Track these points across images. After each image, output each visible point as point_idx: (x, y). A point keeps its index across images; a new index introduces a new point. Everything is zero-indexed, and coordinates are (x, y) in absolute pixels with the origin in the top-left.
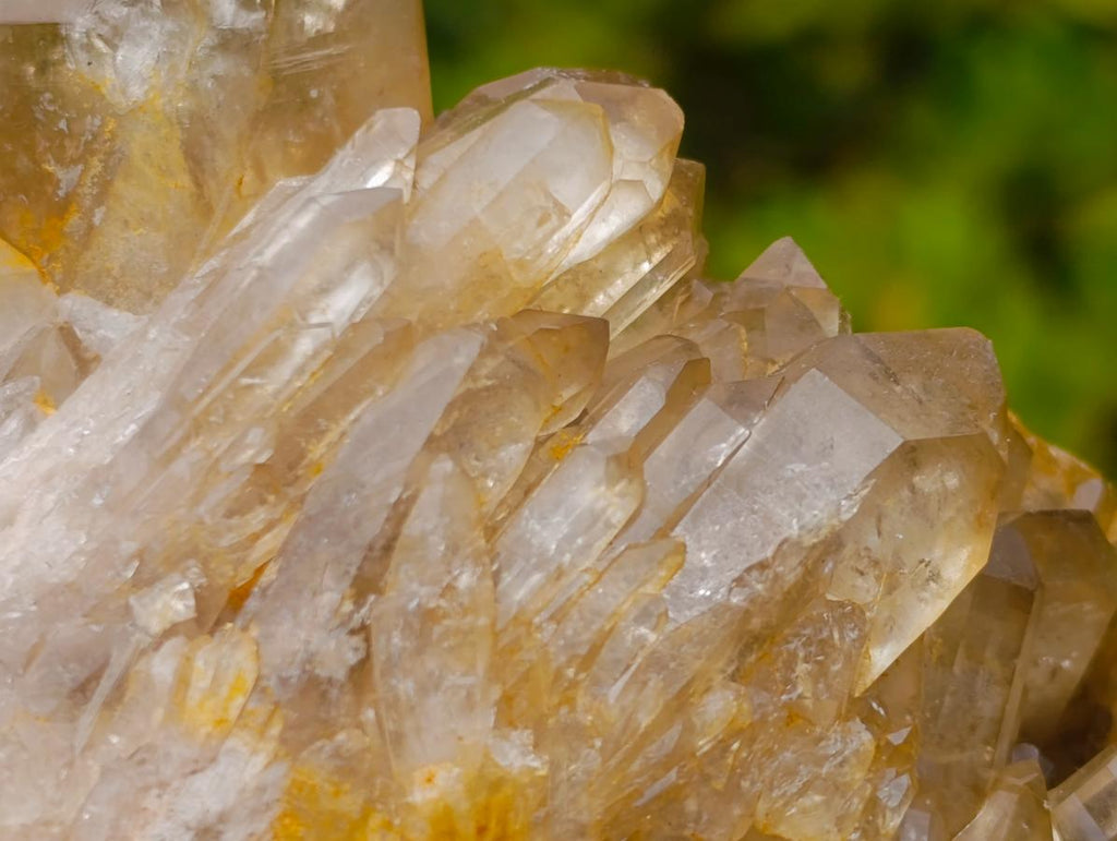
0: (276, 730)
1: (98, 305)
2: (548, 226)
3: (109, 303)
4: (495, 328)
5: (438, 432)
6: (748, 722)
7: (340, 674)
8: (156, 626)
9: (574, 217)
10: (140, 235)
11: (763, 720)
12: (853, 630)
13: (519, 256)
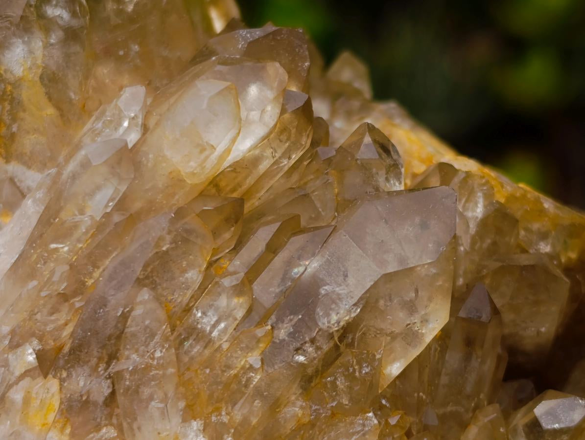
0: (68, 430)
1: (24, 169)
2: (207, 153)
3: (29, 167)
4: (173, 216)
5: (141, 277)
6: (307, 420)
7: (101, 400)
8: (17, 373)
9: (218, 149)
10: (35, 138)
11: (317, 418)
12: (367, 367)
13: (192, 170)
